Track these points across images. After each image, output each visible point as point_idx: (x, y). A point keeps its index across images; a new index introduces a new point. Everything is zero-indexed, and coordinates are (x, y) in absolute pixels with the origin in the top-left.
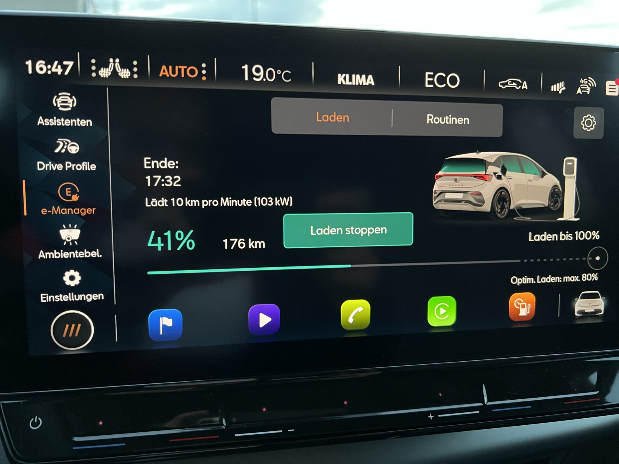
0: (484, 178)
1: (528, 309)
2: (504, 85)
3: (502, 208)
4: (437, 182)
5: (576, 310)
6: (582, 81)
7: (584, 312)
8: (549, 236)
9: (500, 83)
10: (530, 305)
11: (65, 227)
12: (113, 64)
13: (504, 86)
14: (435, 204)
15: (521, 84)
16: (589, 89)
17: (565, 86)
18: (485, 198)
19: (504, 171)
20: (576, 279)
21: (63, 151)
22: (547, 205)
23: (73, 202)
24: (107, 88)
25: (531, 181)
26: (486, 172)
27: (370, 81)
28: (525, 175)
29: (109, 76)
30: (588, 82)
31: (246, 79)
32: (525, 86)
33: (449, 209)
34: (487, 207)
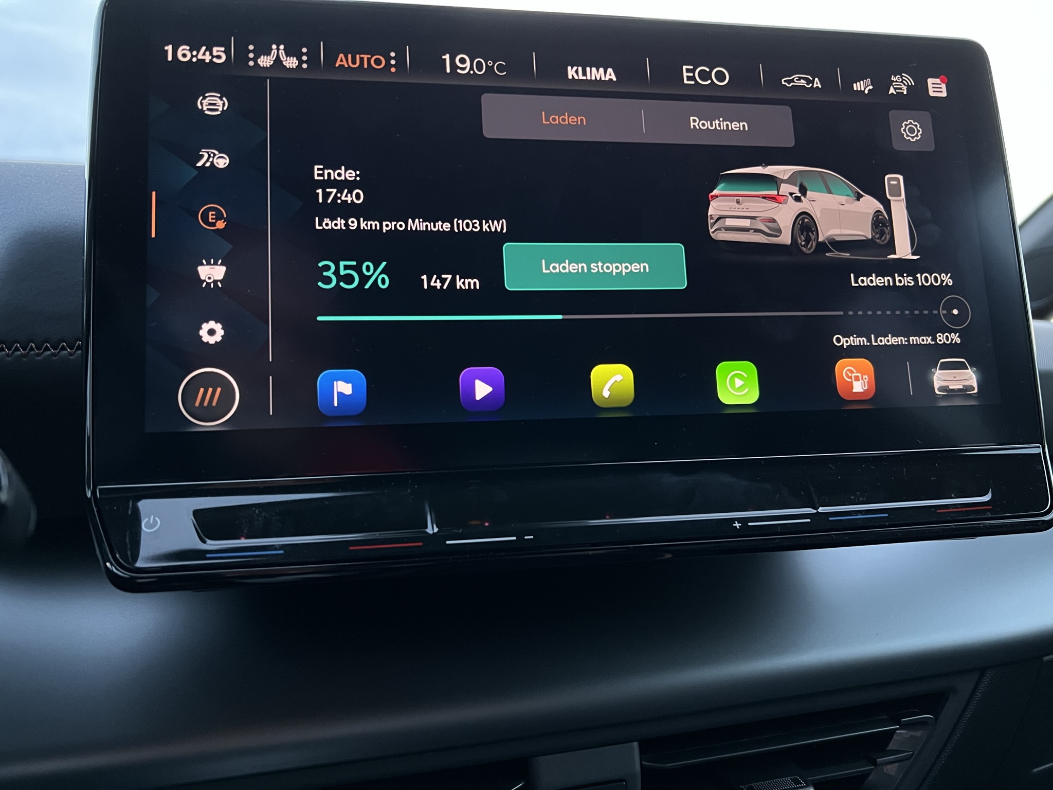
0: (777, 200)
1: (864, 382)
2: (789, 81)
3: (808, 240)
4: (713, 204)
5: (936, 386)
6: (893, 79)
7: (948, 389)
8: (880, 280)
9: (783, 80)
10: (866, 377)
11: (205, 263)
12: (276, 51)
13: (789, 84)
14: (713, 232)
15: (813, 82)
16: (905, 88)
17: (872, 85)
18: (781, 226)
19: (803, 190)
20: (928, 340)
21: (208, 164)
22: (870, 237)
23: (219, 229)
24: (268, 80)
25: (843, 205)
26: (778, 193)
27: (611, 75)
28: (833, 197)
29: (270, 65)
30: (903, 80)
31: (448, 71)
32: (817, 83)
33: (733, 240)
34: (785, 238)
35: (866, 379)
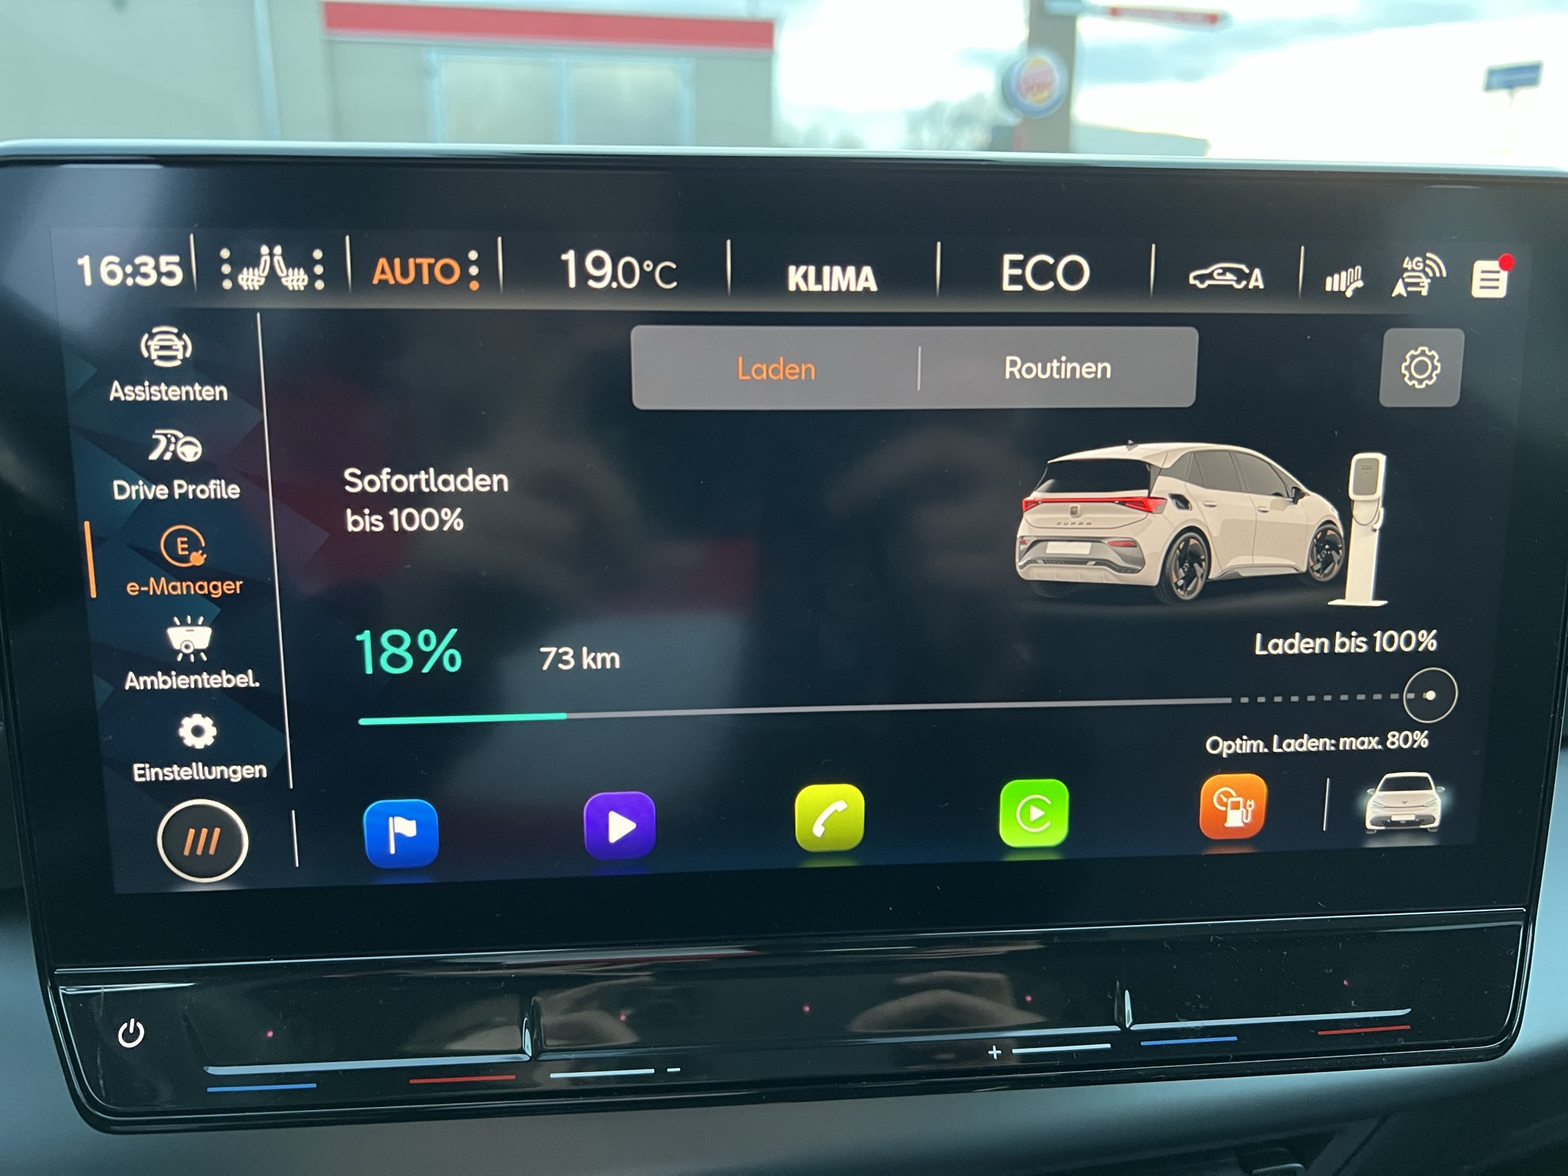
0: (1145, 507)
1: (1247, 811)
2: (1202, 278)
3: (1190, 577)
4: (1028, 517)
5: (1369, 816)
6: (1407, 264)
7: (1389, 821)
8: (1308, 643)
9: (1192, 275)
10: (1252, 803)
11: (178, 623)
12: (268, 259)
13: (1202, 282)
14: (1022, 567)
15: (1248, 277)
16: (1426, 282)
17: (1363, 278)
18: (1145, 553)
20: (1372, 743)
21: (168, 456)
22: (1304, 569)
23: (194, 567)
24: (258, 315)
25: (1266, 512)
26: (1149, 493)
27: (866, 279)
28: (1250, 497)
29: (260, 287)
30: (1426, 265)
31: (572, 283)
32: (1257, 280)
33: (1056, 579)
34: (1150, 575)
35: (1250, 806)
